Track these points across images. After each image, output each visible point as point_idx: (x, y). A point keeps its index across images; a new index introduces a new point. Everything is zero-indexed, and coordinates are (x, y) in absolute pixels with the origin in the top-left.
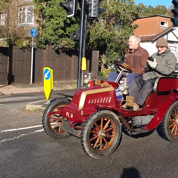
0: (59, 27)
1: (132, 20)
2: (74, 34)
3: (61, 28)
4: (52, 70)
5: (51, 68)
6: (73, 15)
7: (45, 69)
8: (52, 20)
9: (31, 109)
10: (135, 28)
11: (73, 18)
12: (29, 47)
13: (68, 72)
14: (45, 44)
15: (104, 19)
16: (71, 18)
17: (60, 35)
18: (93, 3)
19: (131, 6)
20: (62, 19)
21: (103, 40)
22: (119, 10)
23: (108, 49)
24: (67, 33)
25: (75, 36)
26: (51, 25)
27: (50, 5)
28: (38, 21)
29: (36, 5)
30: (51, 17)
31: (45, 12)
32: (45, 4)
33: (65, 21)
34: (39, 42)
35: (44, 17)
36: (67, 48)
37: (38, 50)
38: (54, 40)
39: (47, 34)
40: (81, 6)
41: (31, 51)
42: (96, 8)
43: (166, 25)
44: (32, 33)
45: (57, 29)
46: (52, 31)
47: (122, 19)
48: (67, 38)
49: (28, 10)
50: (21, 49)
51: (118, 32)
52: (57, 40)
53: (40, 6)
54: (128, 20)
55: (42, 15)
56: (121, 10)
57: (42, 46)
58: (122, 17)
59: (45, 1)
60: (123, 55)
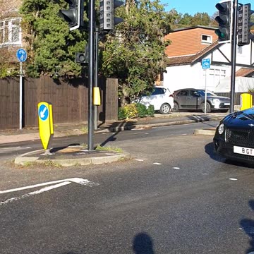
0: (59, 46)
1: (162, 34)
2: (81, 55)
3: (61, 47)
4: (51, 106)
5: (50, 103)
6: (78, 27)
7: (40, 105)
8: (47, 36)
9: (22, 164)
10: (167, 45)
11: (78, 33)
12: (16, 76)
13: (75, 110)
14: (39, 71)
15: (122, 33)
16: (76, 33)
17: (61, 57)
18: (105, 10)
19: (159, 14)
20: (62, 35)
21: (123, 63)
22: (143, 20)
23: (131, 76)
24: (71, 53)
25: (82, 58)
26: (46, 43)
27: (43, 16)
28: (27, 38)
29: (24, 15)
30: (47, 32)
31: (37, 25)
32: (37, 15)
33: (66, 38)
34: (30, 68)
35: (37, 33)
36: (71, 76)
37: (29, 79)
38: (52, 65)
39: (41, 56)
40: (88, 16)
41: (19, 82)
42: (110, 17)
43: (210, 40)
44: (20, 55)
45: (56, 49)
46: (48, 52)
47: (149, 33)
48: (71, 62)
49: (13, 24)
50: (3, 79)
51: (144, 51)
52: (56, 65)
53: (30, 17)
54: (156, 34)
55: (34, 30)
56: (145, 20)
57: (35, 73)
58: (147, 31)
59: (37, 10)
60: (152, 83)
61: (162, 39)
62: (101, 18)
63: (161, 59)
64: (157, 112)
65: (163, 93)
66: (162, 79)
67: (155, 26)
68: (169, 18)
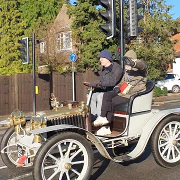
0: (98, 50)
1: (171, 35)
2: (113, 55)
6: (112, 36)
8: (90, 43)
10: (175, 43)
11: (111, 40)
12: (70, 72)
14: (85, 68)
15: (142, 37)
16: (109, 40)
18: (131, 23)
19: (169, 21)
20: (100, 42)
25: (114, 57)
26: (89, 48)
27: (87, 29)
28: (76, 45)
29: (74, 30)
30: (89, 40)
31: (82, 36)
32: (82, 29)
33: (102, 43)
34: (79, 66)
35: (83, 41)
37: (78, 74)
39: (86, 57)
41: (72, 76)
42: (135, 28)
44: (72, 58)
45: (96, 51)
46: (91, 54)
50: (62, 74)
51: (157, 49)
53: (78, 31)
54: (167, 35)
55: (80, 39)
56: (158, 26)
57: (82, 69)
58: (160, 34)
59: (82, 26)
60: (165, 71)
61: (171, 39)
62: (128, 29)
63: (171, 53)
64: (169, 92)
65: (173, 77)
66: (172, 68)
67: (166, 30)
68: (176, 23)
